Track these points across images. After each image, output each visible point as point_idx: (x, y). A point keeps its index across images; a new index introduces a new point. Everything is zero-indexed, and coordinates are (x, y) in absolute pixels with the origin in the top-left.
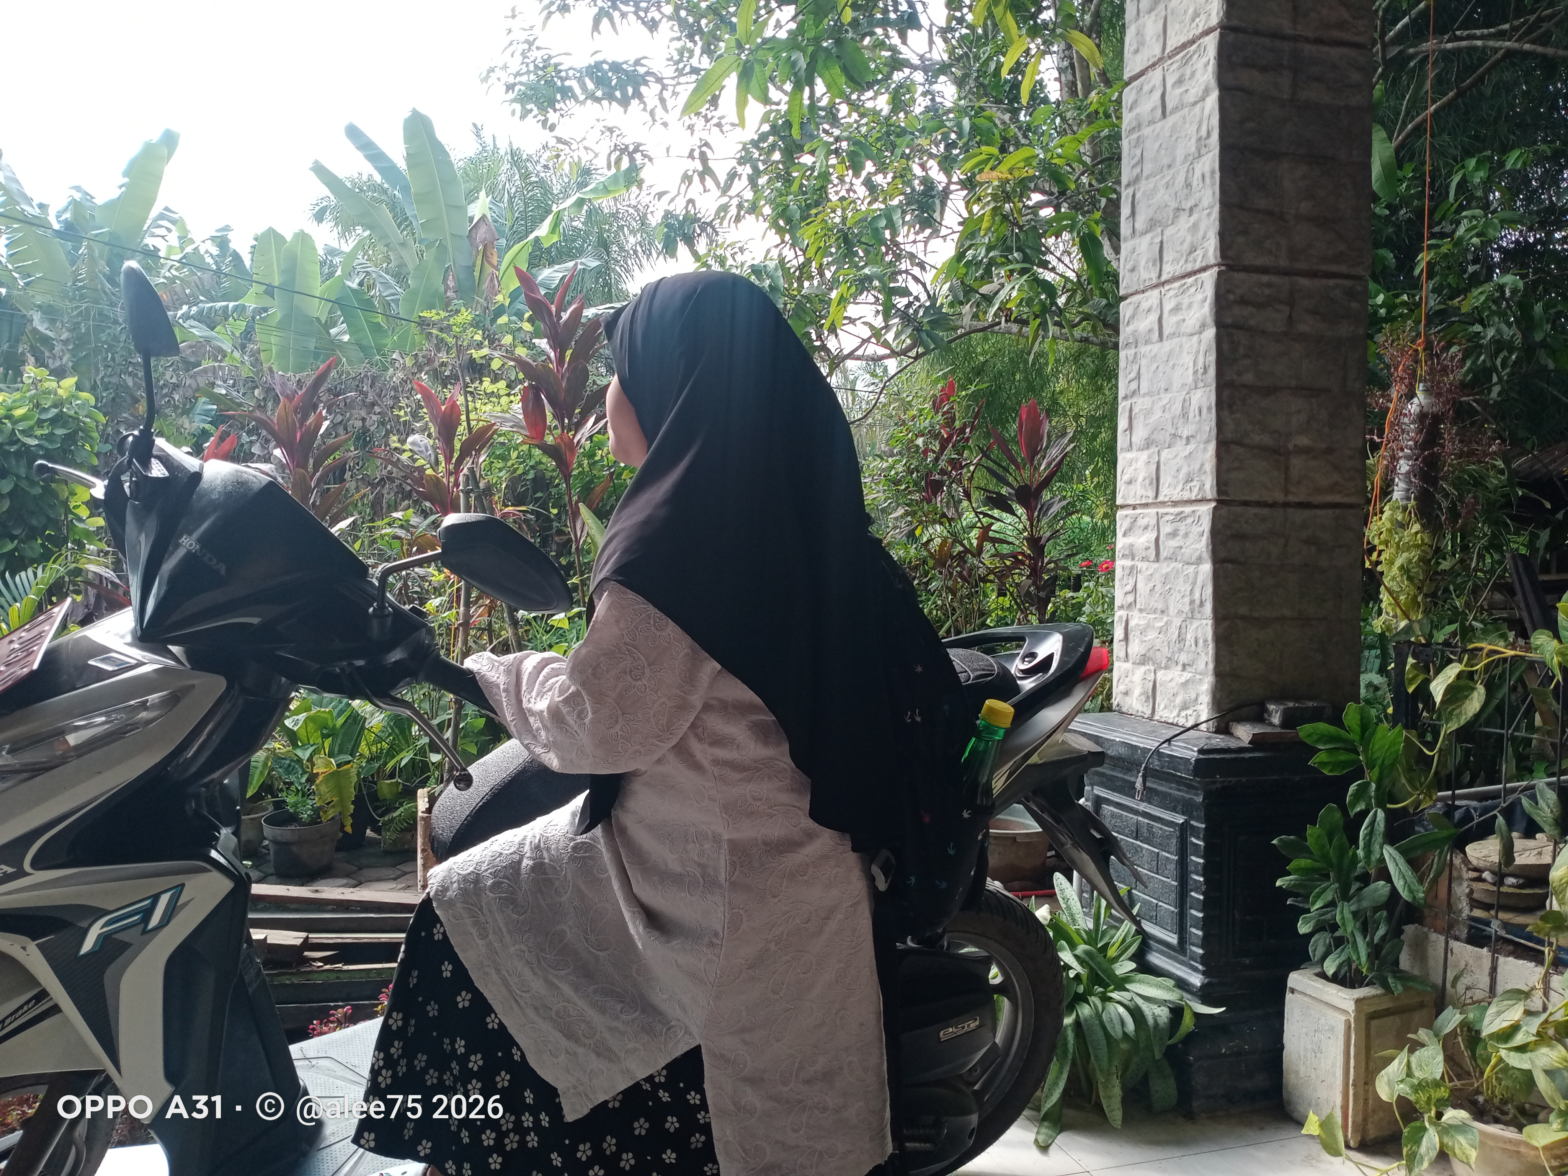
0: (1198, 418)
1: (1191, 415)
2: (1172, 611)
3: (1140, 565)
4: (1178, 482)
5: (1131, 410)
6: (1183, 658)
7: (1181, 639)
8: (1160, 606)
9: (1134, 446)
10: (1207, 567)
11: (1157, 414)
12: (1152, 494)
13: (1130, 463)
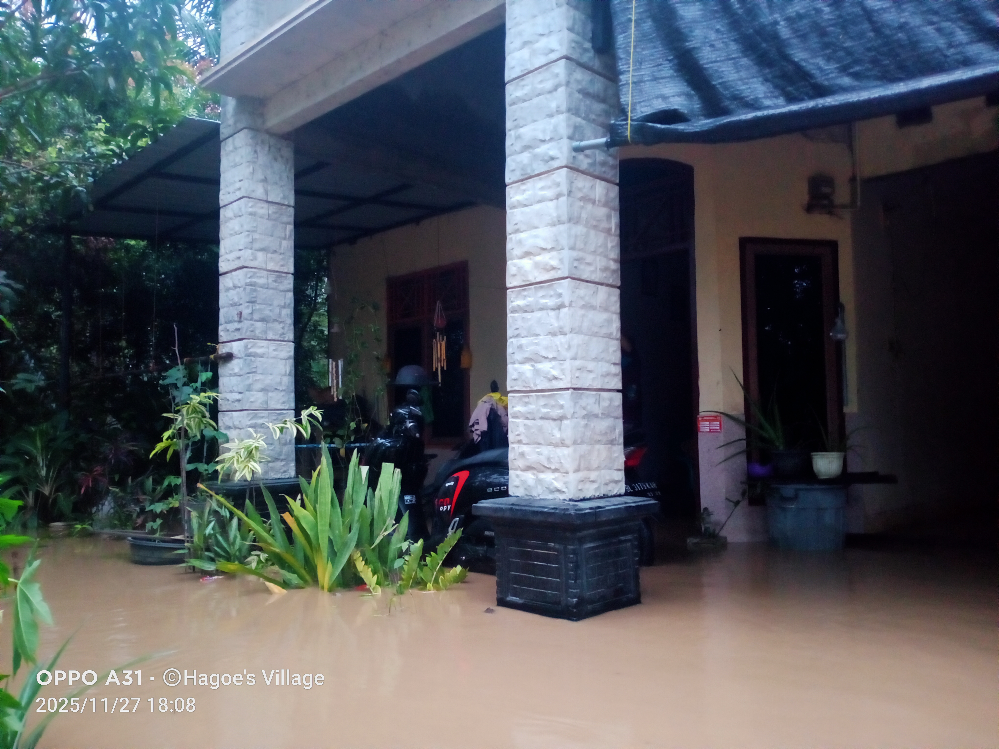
1: (283, 384)
6: (282, 457)
11: (267, 382)
12: (265, 406)
13: (253, 395)
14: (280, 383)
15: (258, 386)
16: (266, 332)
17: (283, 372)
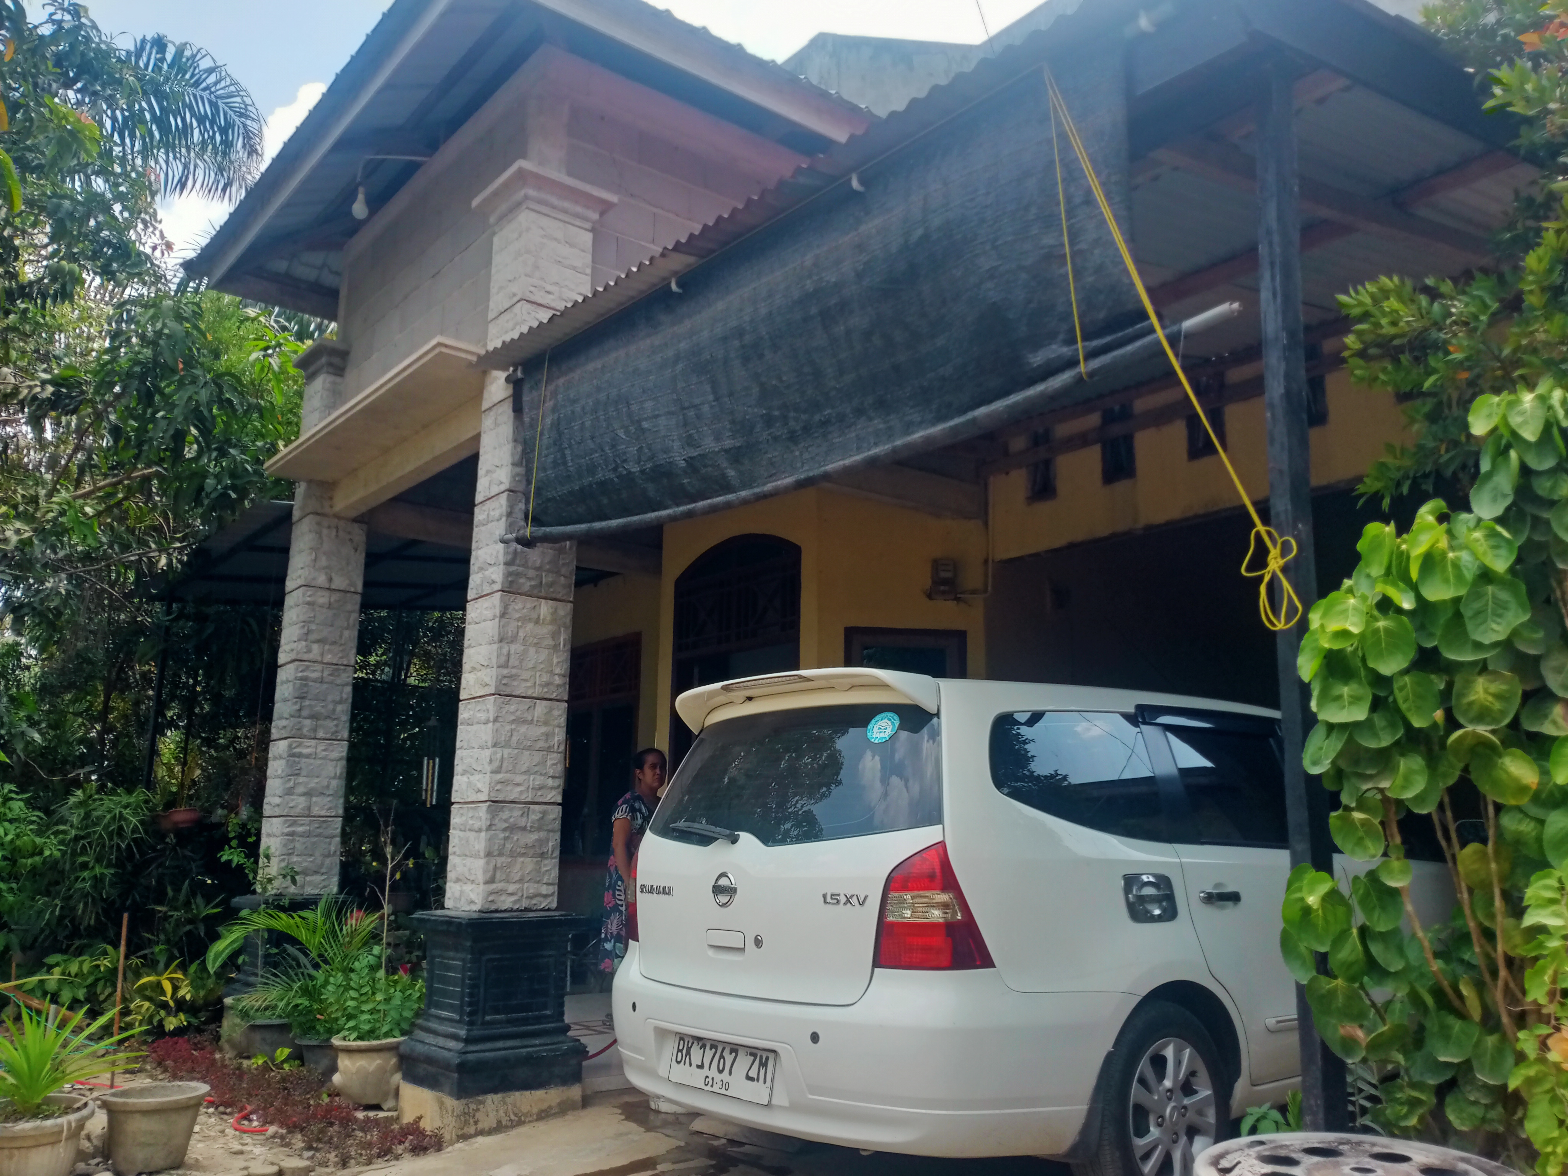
15: (301, 789)
16: (315, 730)
17: (332, 775)
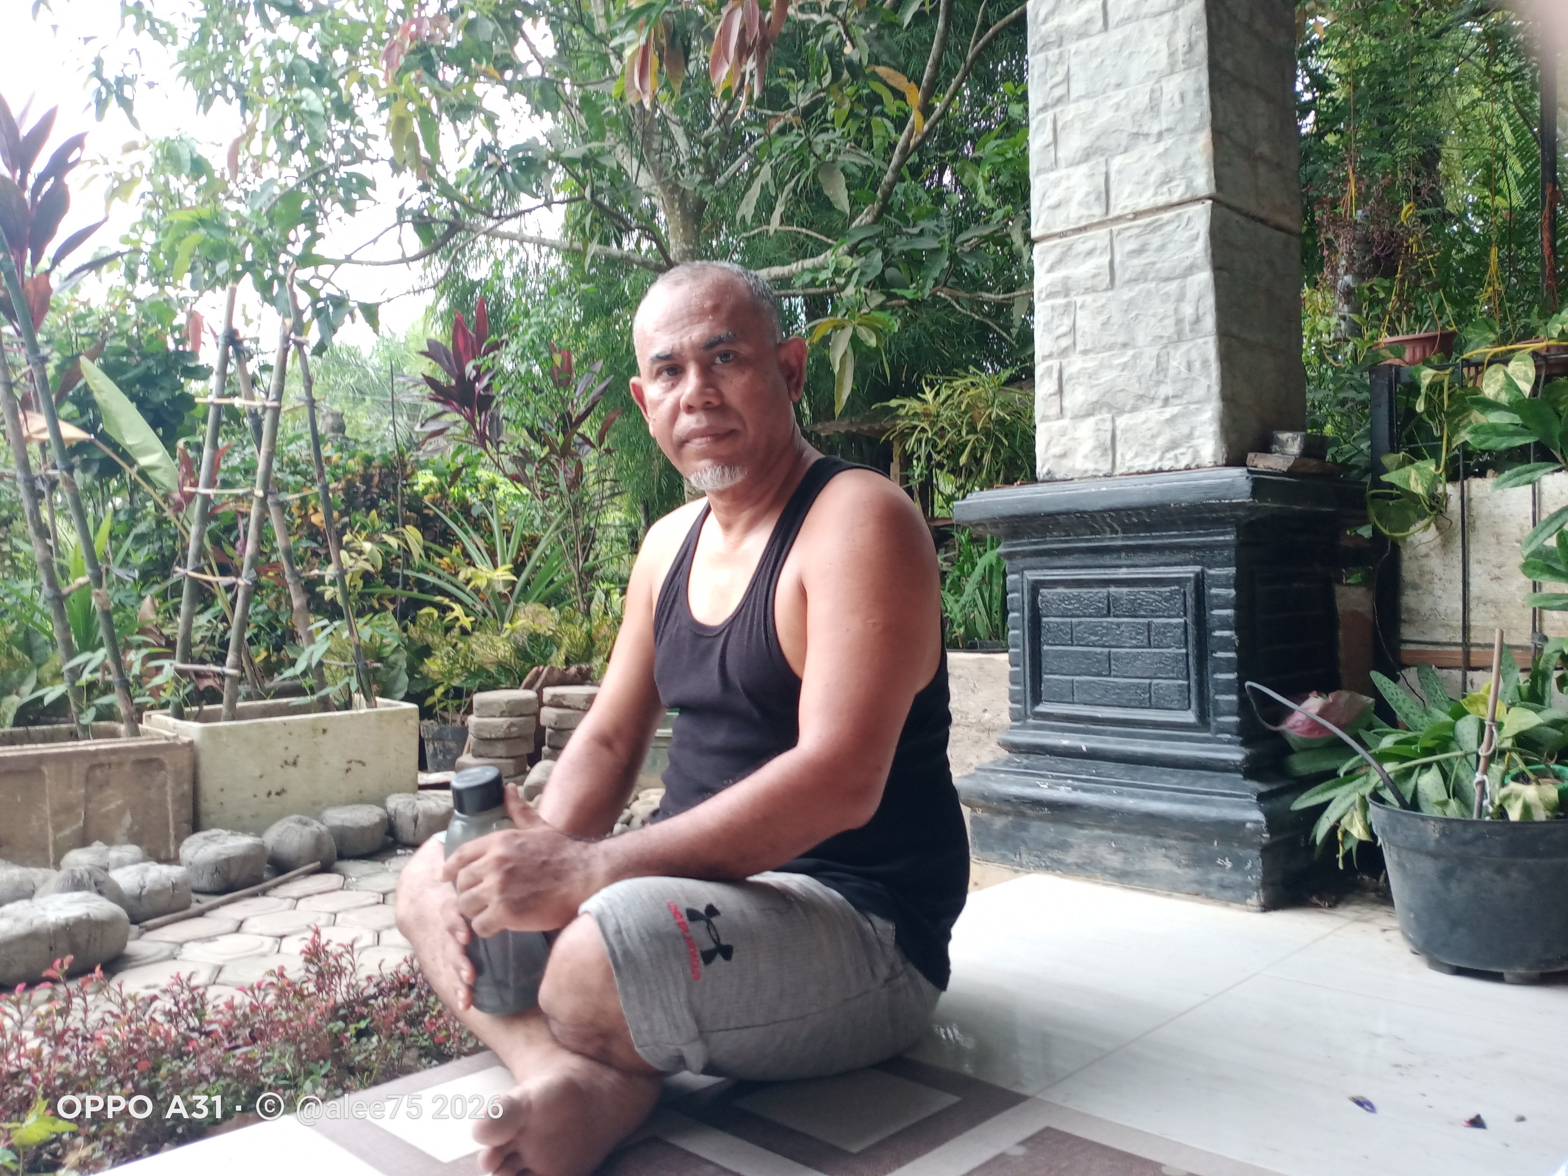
0: (1179, 106)
1: (1164, 106)
2: (1141, 339)
3: (1079, 300)
4: (1145, 189)
5: (1055, 122)
6: (1165, 390)
7: (1161, 368)
8: (1121, 339)
9: (1062, 163)
10: (1204, 277)
11: (1105, 116)
12: (1098, 212)
13: (1056, 184)
14: (1153, 108)
